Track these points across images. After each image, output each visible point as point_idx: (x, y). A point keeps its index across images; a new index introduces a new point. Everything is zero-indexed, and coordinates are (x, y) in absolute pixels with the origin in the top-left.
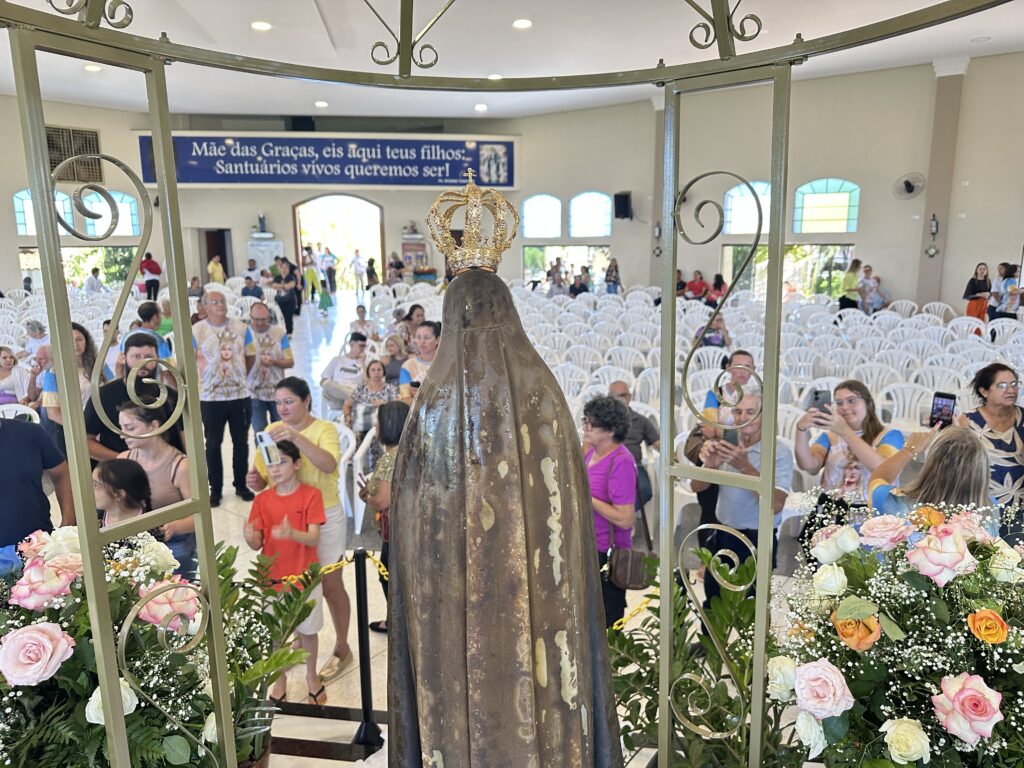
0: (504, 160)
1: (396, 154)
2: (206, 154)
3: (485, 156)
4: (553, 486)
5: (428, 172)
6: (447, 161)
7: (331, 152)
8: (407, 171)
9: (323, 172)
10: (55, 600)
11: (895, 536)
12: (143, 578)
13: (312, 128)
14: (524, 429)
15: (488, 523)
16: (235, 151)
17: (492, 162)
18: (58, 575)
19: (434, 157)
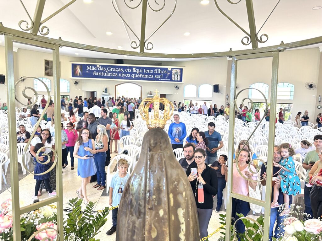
0: (179, 74)
1: (147, 71)
2: (91, 69)
3: (174, 73)
4: (182, 220)
5: (156, 77)
6: (162, 74)
7: (128, 70)
8: (150, 76)
9: (125, 76)
10: (6, 230)
11: (319, 229)
12: (37, 223)
13: (123, 64)
14: (171, 196)
15: (154, 235)
16: (99, 69)
17: (176, 74)
18: (9, 220)
19: (158, 73)
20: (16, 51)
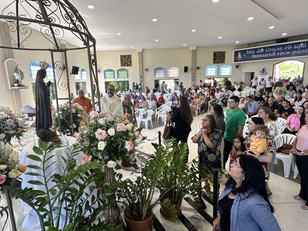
2: (250, 53)
7: (288, 48)
9: (284, 54)
16: (258, 51)
20: (195, 49)
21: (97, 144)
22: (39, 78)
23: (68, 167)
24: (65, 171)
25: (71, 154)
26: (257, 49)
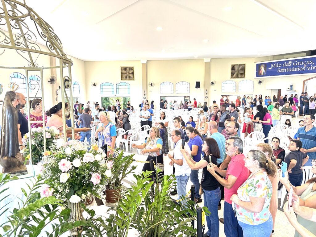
2: (275, 67)
20: (209, 61)
21: (59, 176)
22: (7, 101)
23: (28, 201)
24: (24, 206)
25: (34, 187)
26: (284, 62)
